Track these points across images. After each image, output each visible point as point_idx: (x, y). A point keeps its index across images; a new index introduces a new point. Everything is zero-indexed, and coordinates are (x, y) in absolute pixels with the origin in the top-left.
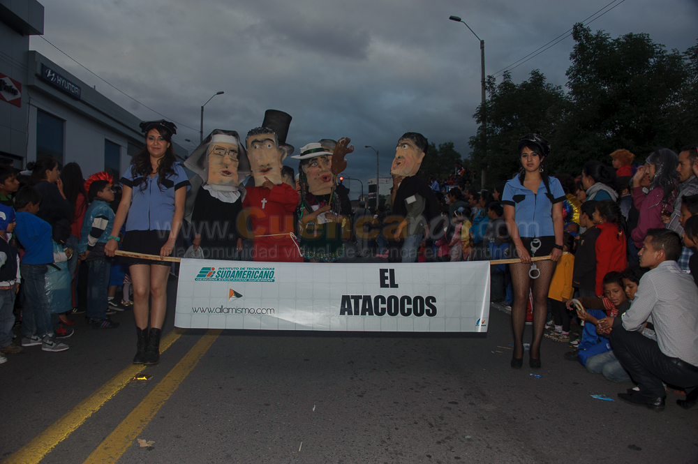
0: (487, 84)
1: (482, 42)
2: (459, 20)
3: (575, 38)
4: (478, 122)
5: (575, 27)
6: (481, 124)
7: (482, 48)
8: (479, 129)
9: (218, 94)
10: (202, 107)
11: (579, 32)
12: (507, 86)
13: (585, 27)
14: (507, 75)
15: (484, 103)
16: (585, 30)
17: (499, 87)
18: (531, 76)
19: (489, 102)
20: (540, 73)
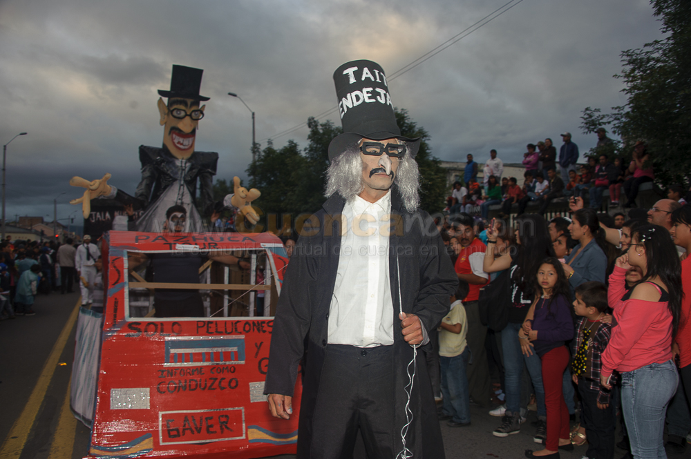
0: (255, 148)
1: (253, 114)
2: (235, 95)
3: (310, 127)
4: (249, 175)
5: (309, 120)
6: (252, 177)
7: (253, 118)
8: (250, 181)
9: (22, 134)
10: (5, 146)
11: (312, 123)
12: (270, 151)
13: (315, 119)
14: (270, 142)
15: (254, 162)
16: (315, 122)
17: (264, 151)
18: (288, 143)
19: (258, 161)
20: (295, 142)
